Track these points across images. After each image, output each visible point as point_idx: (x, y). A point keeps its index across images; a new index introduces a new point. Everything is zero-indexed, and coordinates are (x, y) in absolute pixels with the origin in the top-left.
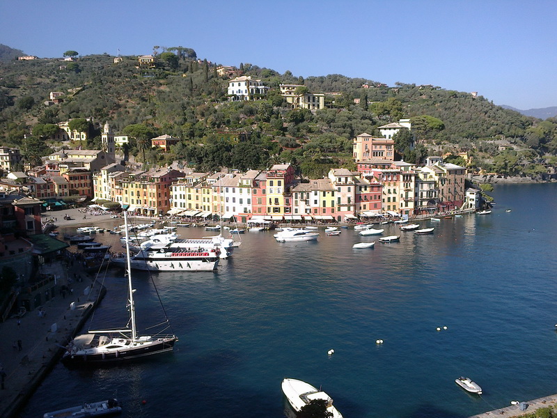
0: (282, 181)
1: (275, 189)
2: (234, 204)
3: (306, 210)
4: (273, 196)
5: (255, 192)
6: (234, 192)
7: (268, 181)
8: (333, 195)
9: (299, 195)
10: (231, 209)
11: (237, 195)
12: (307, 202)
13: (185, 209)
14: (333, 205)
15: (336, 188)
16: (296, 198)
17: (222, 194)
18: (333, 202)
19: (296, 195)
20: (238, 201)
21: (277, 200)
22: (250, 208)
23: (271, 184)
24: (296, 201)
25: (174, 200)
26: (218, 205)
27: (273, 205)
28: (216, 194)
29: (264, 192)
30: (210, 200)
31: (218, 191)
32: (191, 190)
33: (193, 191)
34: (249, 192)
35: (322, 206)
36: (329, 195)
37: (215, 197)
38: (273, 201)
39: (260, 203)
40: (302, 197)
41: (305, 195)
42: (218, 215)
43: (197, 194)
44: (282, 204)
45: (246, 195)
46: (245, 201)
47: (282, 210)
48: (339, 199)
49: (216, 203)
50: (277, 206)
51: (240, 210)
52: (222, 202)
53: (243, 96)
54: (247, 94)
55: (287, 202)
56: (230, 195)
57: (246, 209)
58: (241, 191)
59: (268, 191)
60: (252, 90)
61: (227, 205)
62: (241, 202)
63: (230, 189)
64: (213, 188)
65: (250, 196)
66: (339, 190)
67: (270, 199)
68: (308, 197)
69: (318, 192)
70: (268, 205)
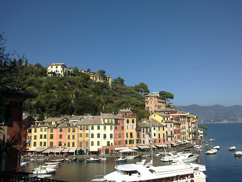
0: (135, 119)
1: (130, 126)
2: (99, 139)
3: (150, 141)
4: (129, 131)
5: (116, 128)
6: (99, 128)
7: (126, 120)
8: (164, 130)
9: (145, 130)
10: (95, 143)
11: (102, 132)
12: (150, 135)
13: (46, 147)
14: (164, 137)
15: (165, 125)
16: (144, 132)
17: (87, 132)
18: (164, 134)
19: (143, 129)
20: (102, 136)
21: (131, 134)
22: (112, 141)
23: (128, 122)
24: (144, 135)
25: (33, 141)
26: (84, 141)
27: (129, 138)
28: (81, 132)
29: (123, 128)
30: (76, 137)
31: (84, 128)
32: (54, 130)
33: (56, 132)
34: (111, 129)
35: (158, 138)
36: (161, 129)
37: (81, 134)
38: (129, 135)
39: (120, 137)
40: (147, 131)
41: (148, 130)
42: (83, 149)
43: (61, 133)
44: (135, 138)
45: (109, 131)
46: (108, 136)
47: (135, 142)
48: (167, 132)
49: (81, 139)
50: (132, 139)
51: (104, 143)
52: (87, 138)
53: (59, 74)
54: (62, 73)
55: (138, 135)
56: (95, 131)
57: (108, 142)
58: (105, 128)
59: (125, 128)
60: (66, 71)
61: (92, 140)
62: (105, 136)
63: (96, 127)
64: (79, 126)
65: (112, 132)
66: (166, 126)
67: (127, 133)
68: (150, 131)
69: (156, 127)
70: (126, 138)
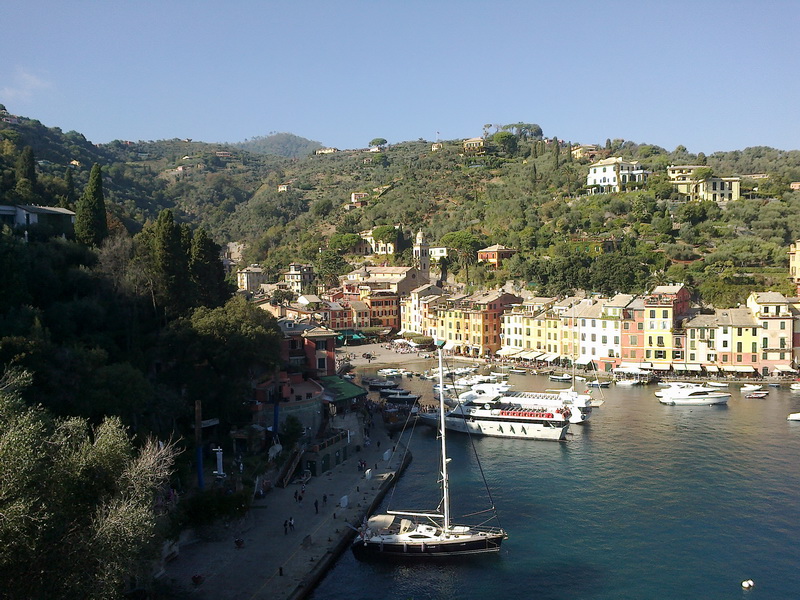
0: (670, 311)
1: (658, 323)
2: (594, 344)
3: (709, 355)
4: (655, 333)
5: (626, 327)
6: (594, 325)
7: (648, 311)
8: (754, 334)
9: (698, 333)
10: (589, 351)
11: (599, 331)
12: (710, 344)
13: (522, 349)
14: (754, 349)
15: (761, 323)
16: (693, 337)
17: (576, 329)
18: (754, 344)
19: (693, 332)
20: (599, 339)
21: (660, 340)
22: (617, 350)
23: (653, 315)
24: (693, 343)
25: (506, 336)
26: (570, 344)
27: (655, 347)
28: (566, 328)
29: (641, 326)
30: (558, 337)
31: (570, 324)
32: (531, 321)
33: (533, 323)
34: (616, 327)
35: (735, 350)
36: (747, 334)
37: (566, 333)
38: (655, 341)
39: (633, 343)
40: (702, 336)
41: (707, 334)
42: (569, 358)
43: (539, 328)
44: (669, 346)
45: (612, 330)
46: (611, 340)
47: (669, 355)
48: (765, 339)
49: (566, 341)
50: (661, 349)
51: (602, 353)
52: (576, 341)
53: (610, 186)
54: (616, 183)
55: (678, 342)
56: (588, 330)
57: (611, 351)
58: (604, 325)
59: (646, 326)
60: (624, 177)
61: (583, 344)
62: (605, 340)
63: (589, 322)
64: (562, 319)
65: (618, 333)
66: (765, 326)
67: (650, 338)
68: (712, 336)
69: (729, 329)
70: (647, 346)
